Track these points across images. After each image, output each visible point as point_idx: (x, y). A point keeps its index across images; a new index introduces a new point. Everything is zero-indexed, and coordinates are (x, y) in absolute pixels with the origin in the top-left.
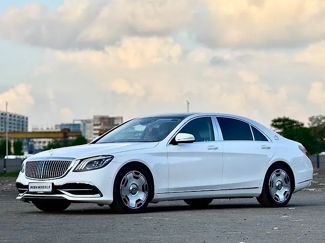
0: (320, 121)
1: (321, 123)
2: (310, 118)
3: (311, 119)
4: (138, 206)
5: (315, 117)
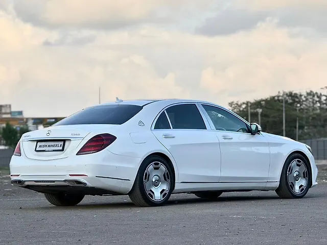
0: (240, 106)
1: (241, 109)
2: (229, 104)
3: (231, 104)
5: (235, 102)
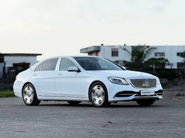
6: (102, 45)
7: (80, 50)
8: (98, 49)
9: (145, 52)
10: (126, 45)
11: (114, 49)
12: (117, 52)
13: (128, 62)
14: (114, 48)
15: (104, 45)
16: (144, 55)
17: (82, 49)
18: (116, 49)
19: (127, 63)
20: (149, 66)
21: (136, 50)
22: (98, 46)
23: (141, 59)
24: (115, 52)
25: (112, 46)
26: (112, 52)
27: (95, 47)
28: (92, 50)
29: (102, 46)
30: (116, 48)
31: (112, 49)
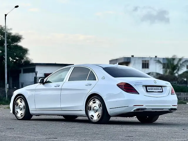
4: (21, 116)
6: (133, 56)
7: (110, 61)
8: (129, 61)
9: (179, 65)
10: (157, 57)
11: (144, 61)
12: (148, 64)
13: (161, 74)
14: (144, 59)
15: (134, 56)
16: (178, 68)
17: (111, 60)
18: (147, 61)
19: (160, 76)
20: (183, 80)
21: (170, 62)
22: (128, 58)
23: (175, 72)
24: (145, 63)
25: (143, 58)
26: (143, 64)
27: (125, 58)
28: (122, 61)
29: (132, 58)
30: (146, 59)
31: (143, 61)
